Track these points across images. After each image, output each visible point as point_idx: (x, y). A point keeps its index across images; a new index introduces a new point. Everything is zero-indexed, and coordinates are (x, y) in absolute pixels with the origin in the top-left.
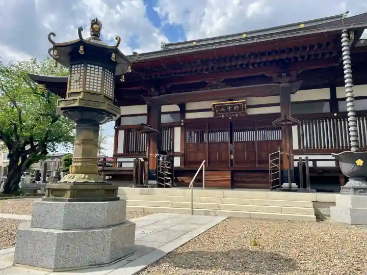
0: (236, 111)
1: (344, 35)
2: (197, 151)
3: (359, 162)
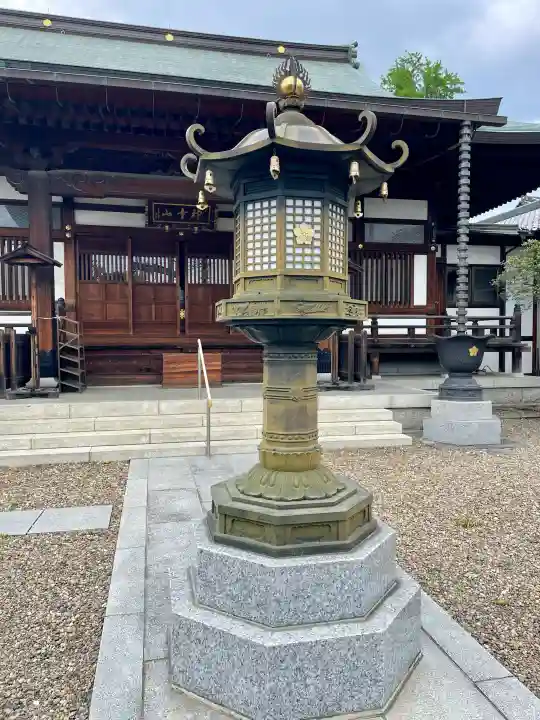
0: (195, 219)
1: (466, 131)
2: (106, 299)
3: (473, 351)
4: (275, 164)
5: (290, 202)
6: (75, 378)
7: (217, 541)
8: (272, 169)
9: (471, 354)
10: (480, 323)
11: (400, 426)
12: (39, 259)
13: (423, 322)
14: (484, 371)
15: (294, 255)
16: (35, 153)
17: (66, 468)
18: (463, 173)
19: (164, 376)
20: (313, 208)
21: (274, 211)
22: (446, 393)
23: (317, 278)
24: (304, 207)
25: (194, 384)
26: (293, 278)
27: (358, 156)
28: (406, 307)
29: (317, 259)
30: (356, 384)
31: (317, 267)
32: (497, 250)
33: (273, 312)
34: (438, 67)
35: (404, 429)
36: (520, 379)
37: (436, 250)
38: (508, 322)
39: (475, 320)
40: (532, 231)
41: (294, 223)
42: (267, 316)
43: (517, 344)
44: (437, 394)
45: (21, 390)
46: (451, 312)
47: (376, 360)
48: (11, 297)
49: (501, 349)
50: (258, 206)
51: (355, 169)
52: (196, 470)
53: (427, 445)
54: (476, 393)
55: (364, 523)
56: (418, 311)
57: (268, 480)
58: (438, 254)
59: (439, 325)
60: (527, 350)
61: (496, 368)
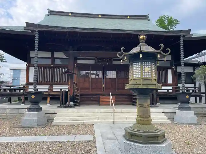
0: (107, 61)
1: (182, 38)
2: (84, 82)
3: (187, 97)
4: (141, 56)
5: (143, 63)
6: (78, 103)
7: (128, 140)
8: (140, 56)
9: (187, 98)
10: (188, 89)
11: (167, 118)
12: (71, 73)
13: (171, 88)
14: (191, 102)
15: (145, 74)
16: (71, 47)
17: (78, 126)
18: (181, 49)
19: (100, 102)
20: (149, 64)
21: (140, 65)
22: (180, 108)
23: (150, 79)
24: (147, 64)
25: (109, 105)
26: (145, 79)
27: (160, 53)
28: (166, 84)
29: (150, 75)
30: (153, 106)
31: (150, 77)
32: (192, 68)
33: (140, 87)
34: (171, 18)
35: (168, 119)
36: (202, 105)
37: (174, 68)
38: (197, 88)
39: (187, 88)
40: (202, 62)
41: (145, 67)
42: (139, 88)
43: (200, 95)
44: (177, 109)
45: (65, 106)
46: (180, 85)
47: (158, 99)
48: (61, 82)
49: (196, 96)
50: (136, 63)
51: (159, 56)
52: (111, 127)
53: (175, 123)
54: (189, 109)
55: (163, 138)
56: (169, 85)
57: (139, 127)
58: (175, 69)
59: (176, 89)
60: (204, 96)
61: (194, 102)
